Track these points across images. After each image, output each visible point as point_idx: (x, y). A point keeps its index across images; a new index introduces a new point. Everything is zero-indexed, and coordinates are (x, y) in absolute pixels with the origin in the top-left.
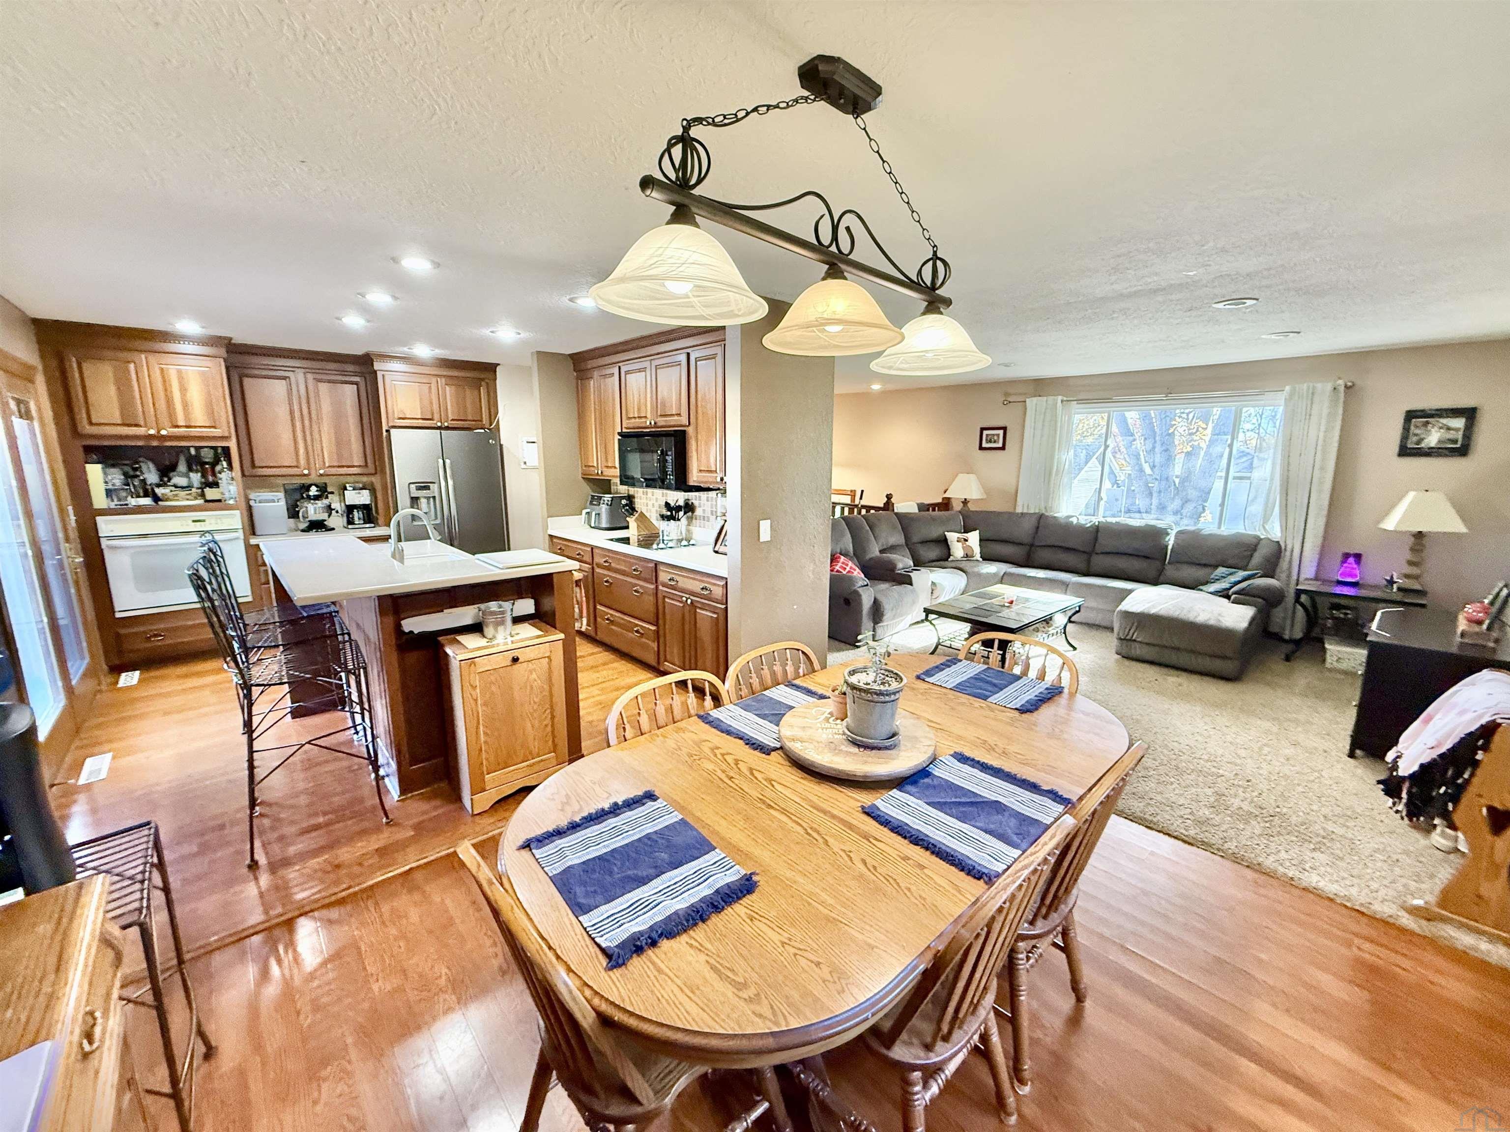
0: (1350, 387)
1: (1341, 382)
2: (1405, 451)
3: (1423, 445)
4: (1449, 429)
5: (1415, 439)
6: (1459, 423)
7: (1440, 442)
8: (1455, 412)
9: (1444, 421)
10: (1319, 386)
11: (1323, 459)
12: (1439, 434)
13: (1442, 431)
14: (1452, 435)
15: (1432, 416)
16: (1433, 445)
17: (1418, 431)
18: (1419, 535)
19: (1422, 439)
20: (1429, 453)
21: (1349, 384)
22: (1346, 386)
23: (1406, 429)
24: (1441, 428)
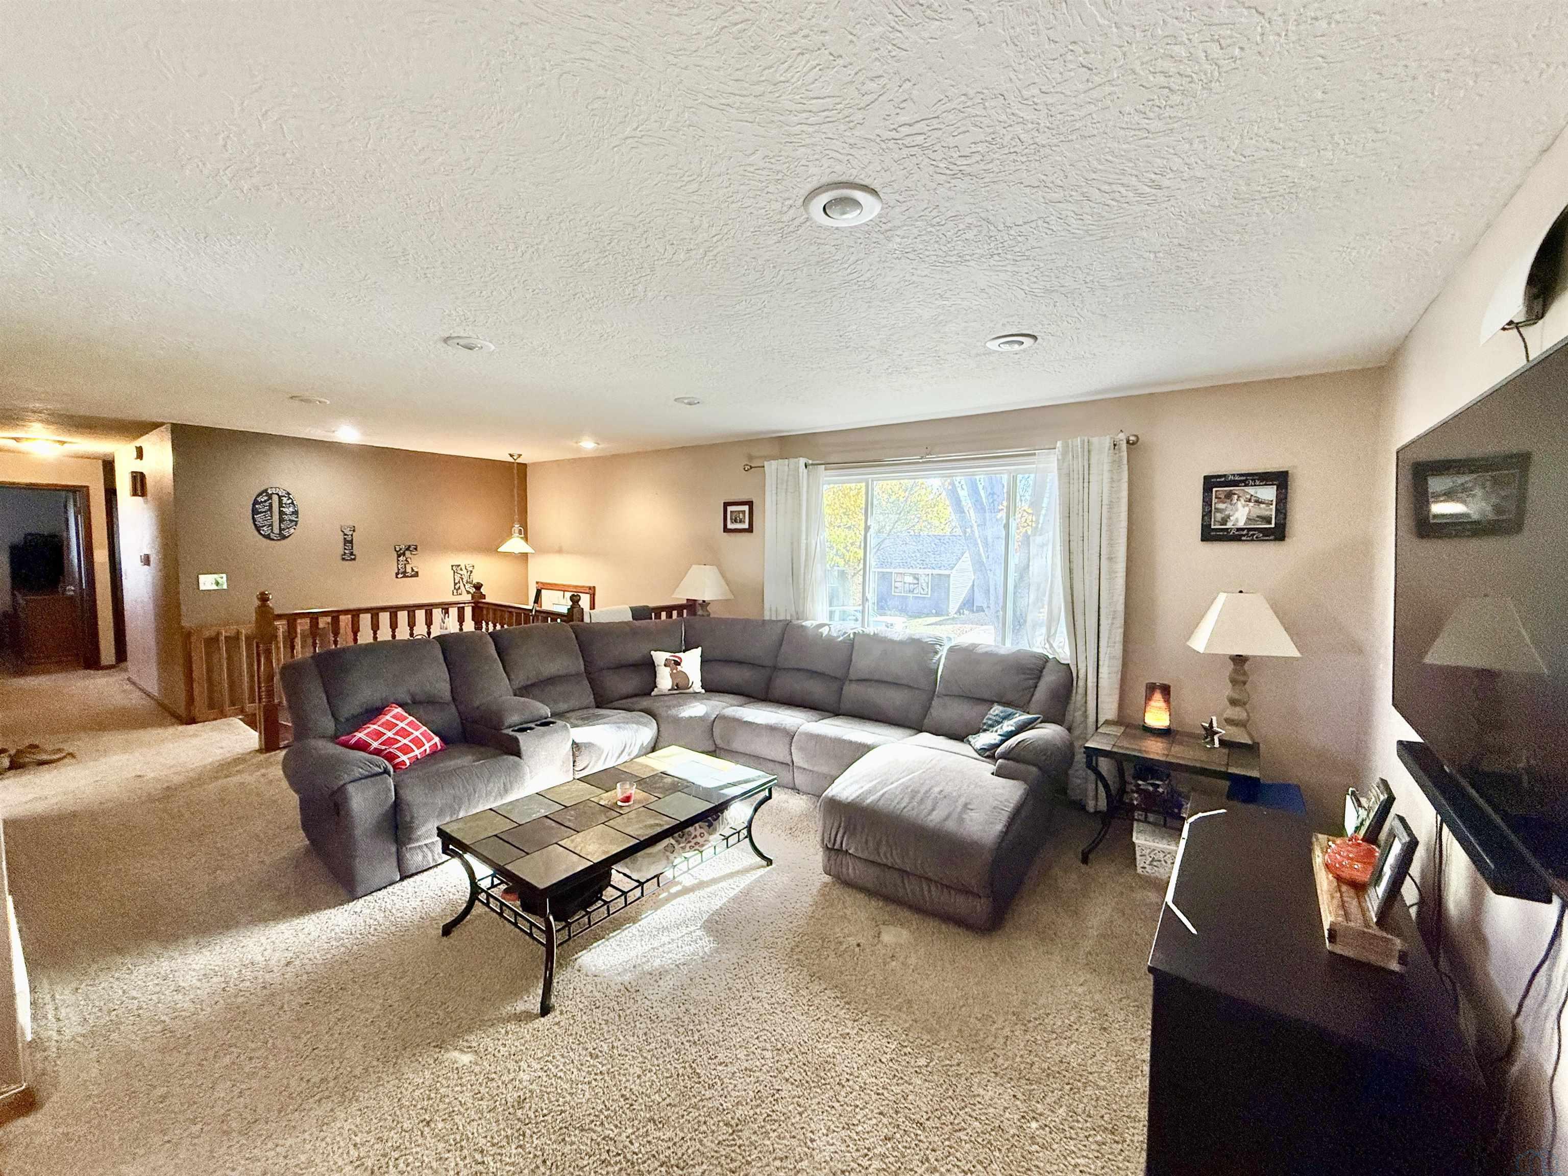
0: (1133, 444)
1: (1122, 436)
2: (1209, 534)
3: (1229, 525)
4: (1258, 502)
5: (1219, 516)
6: (1268, 493)
7: (1249, 519)
8: (1264, 478)
9: (1251, 490)
10: (1095, 440)
11: (1111, 545)
12: (1247, 509)
13: (1251, 504)
14: (1263, 510)
15: (1235, 484)
16: (1241, 524)
17: (1221, 506)
18: (1239, 660)
19: (1229, 516)
20: (1236, 536)
21: (1132, 438)
22: (1128, 442)
23: (1207, 502)
24: (1250, 501)
